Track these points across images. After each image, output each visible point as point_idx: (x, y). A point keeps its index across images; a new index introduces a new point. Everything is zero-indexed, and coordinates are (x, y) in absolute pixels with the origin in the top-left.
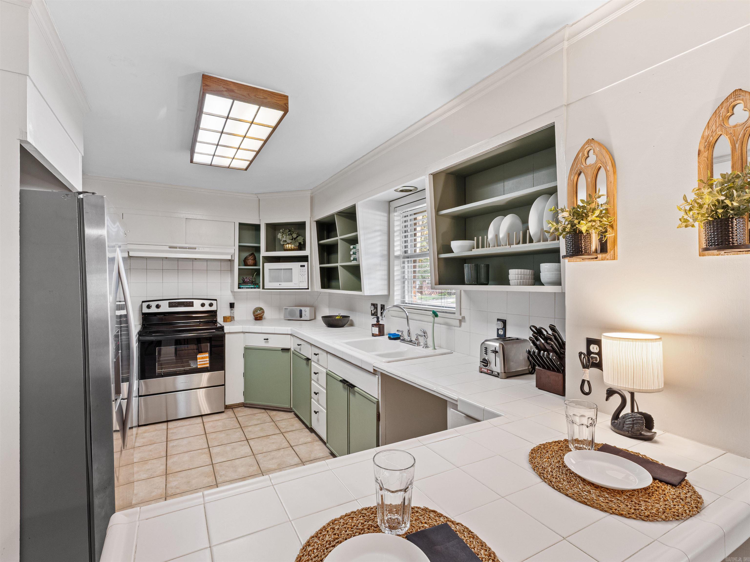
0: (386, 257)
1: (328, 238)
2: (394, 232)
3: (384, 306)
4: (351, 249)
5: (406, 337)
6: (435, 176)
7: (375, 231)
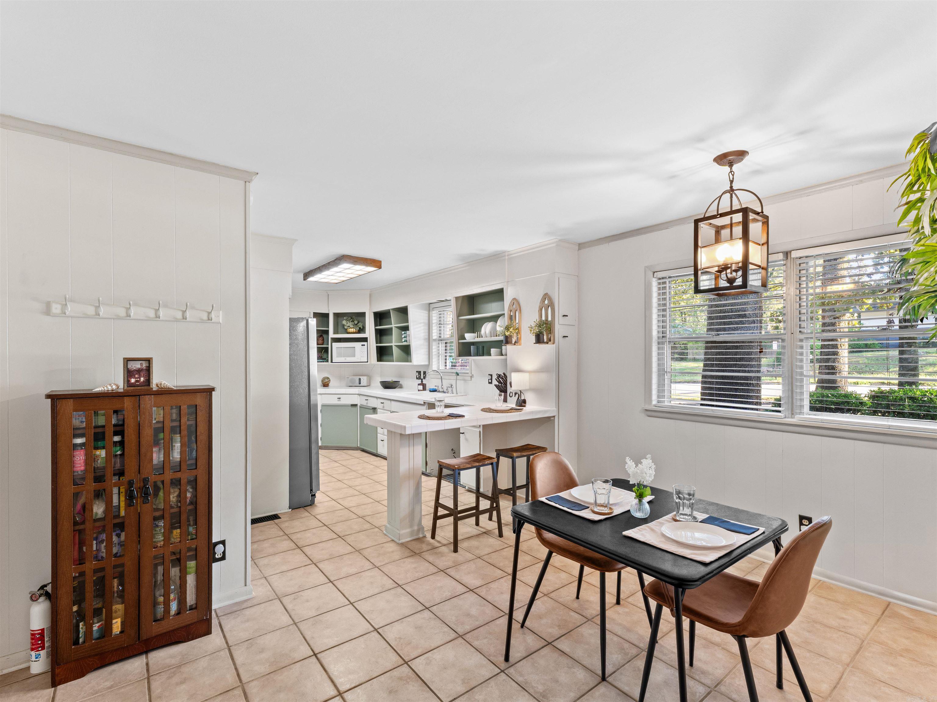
0: (427, 340)
1: (380, 326)
2: (432, 324)
3: (425, 372)
4: (402, 334)
5: (441, 390)
6: (457, 298)
7: (421, 323)
